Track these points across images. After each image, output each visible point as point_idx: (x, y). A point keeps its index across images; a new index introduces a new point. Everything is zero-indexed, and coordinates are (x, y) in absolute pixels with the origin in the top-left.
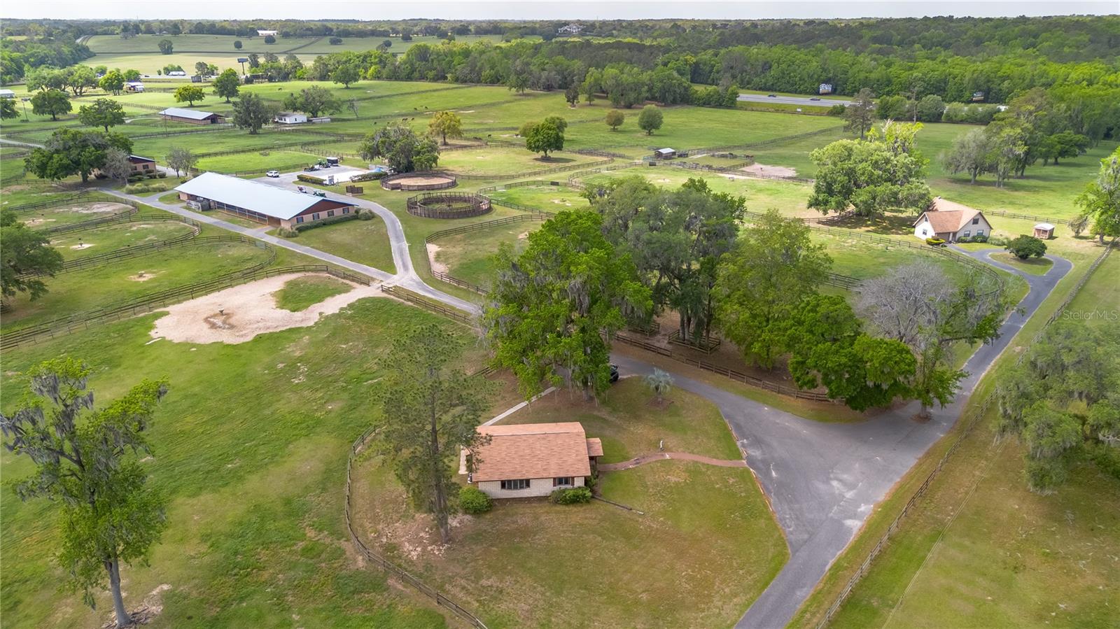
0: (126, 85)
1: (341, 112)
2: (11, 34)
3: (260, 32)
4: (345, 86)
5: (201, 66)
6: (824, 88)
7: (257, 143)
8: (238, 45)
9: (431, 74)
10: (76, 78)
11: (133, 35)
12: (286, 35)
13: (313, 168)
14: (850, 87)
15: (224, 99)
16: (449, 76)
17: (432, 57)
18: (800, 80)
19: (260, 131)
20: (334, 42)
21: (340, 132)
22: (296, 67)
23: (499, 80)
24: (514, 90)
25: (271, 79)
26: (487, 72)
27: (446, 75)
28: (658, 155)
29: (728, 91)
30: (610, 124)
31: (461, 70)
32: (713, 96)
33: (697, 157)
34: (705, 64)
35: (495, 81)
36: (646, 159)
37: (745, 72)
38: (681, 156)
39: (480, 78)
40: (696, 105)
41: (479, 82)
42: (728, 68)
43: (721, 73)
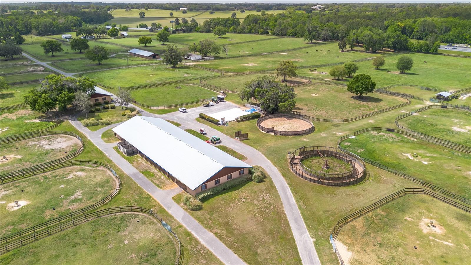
0: (120, 33)
1: (219, 54)
2: (84, 9)
3: (181, 8)
4: (219, 36)
5: (154, 24)
7: (175, 76)
8: (171, 14)
9: (261, 31)
10: (98, 30)
11: (130, 9)
12: (191, 10)
13: (209, 104)
15: (161, 43)
16: (270, 31)
17: (259, 21)
19: (177, 66)
20: (211, 13)
21: (221, 68)
22: (196, 26)
23: (296, 34)
24: (307, 41)
25: (184, 32)
26: (290, 31)
27: (268, 31)
28: (439, 97)
29: (433, 44)
30: (375, 65)
31: (277, 29)
32: (424, 47)
33: (465, 98)
34: (409, 27)
35: (294, 35)
36: (431, 100)
37: (434, 32)
38: (453, 97)
39: (286, 33)
40: (413, 51)
41: (285, 35)
42: (424, 30)
43: (420, 32)
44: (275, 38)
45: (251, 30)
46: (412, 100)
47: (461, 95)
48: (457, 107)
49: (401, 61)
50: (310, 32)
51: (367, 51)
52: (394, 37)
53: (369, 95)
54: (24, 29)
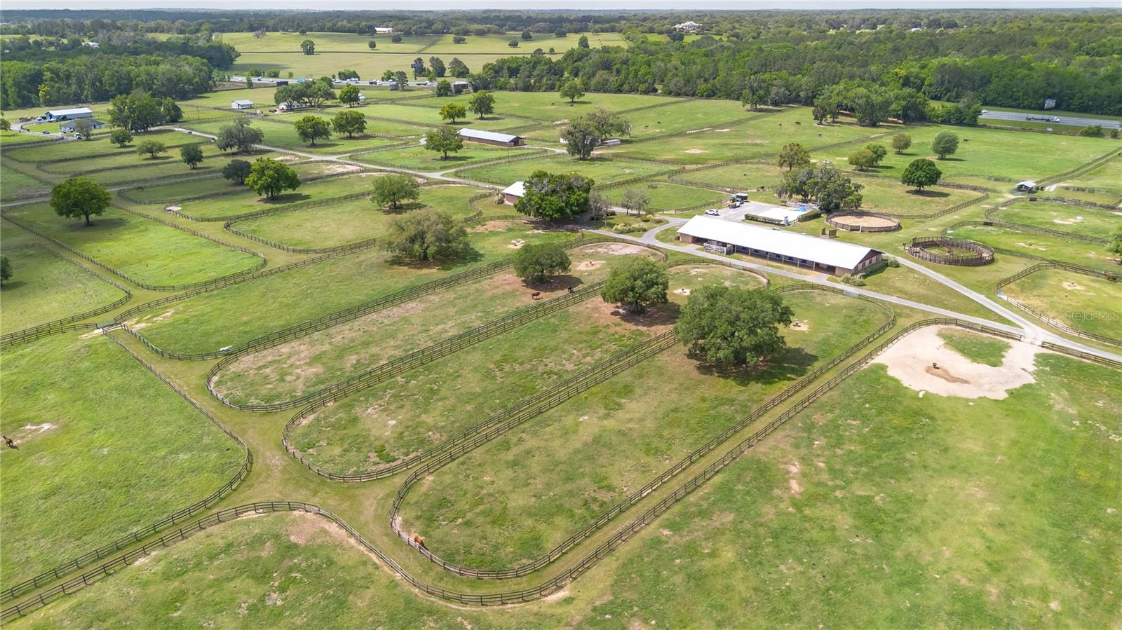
3: (377, 30)
4: (571, 99)
6: (1050, 103)
8: (372, 45)
9: (642, 87)
10: (315, 90)
11: (264, 33)
13: (735, 205)
14: (1077, 103)
15: (479, 115)
16: (659, 87)
18: (1024, 95)
20: (458, 41)
23: (715, 94)
24: (748, 106)
26: (702, 86)
27: (656, 86)
28: (1020, 188)
29: (970, 108)
30: (896, 148)
31: (675, 82)
32: (953, 114)
33: (1051, 190)
34: (916, 77)
35: (711, 94)
36: (1012, 192)
37: (961, 85)
38: (1037, 189)
39: (695, 92)
40: (935, 122)
41: (693, 95)
42: (943, 82)
43: (935, 86)
44: (676, 102)
45: (621, 85)
46: (989, 193)
47: (1047, 185)
48: (1048, 199)
49: (939, 141)
50: (754, 91)
51: (862, 123)
52: (904, 99)
53: (933, 188)
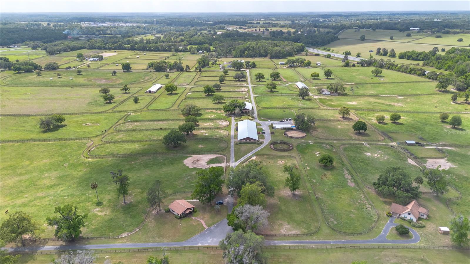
3: (411, 29)
4: (376, 75)
7: (294, 104)
8: (391, 38)
13: (282, 121)
15: (326, 77)
20: (437, 37)
24: (438, 89)
44: (428, 82)
54: (264, 54)
